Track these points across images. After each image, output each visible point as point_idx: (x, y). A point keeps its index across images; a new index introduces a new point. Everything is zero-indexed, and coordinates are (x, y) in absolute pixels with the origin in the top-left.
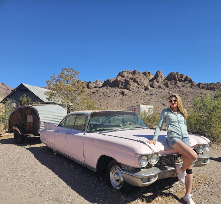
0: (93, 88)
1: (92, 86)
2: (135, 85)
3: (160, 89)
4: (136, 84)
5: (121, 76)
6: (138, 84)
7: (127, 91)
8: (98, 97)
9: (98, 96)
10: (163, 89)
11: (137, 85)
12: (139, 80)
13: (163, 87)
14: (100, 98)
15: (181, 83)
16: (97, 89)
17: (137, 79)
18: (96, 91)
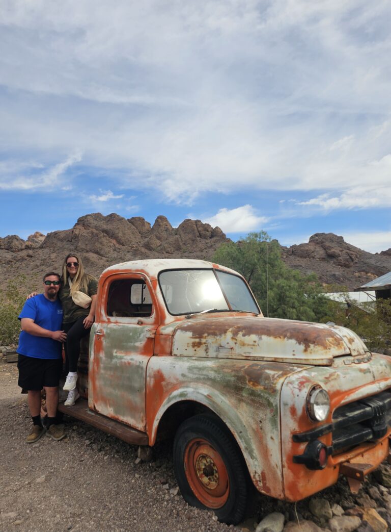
0: (22, 250)
1: (20, 246)
2: (112, 244)
3: (163, 253)
4: (114, 242)
5: (84, 225)
6: (119, 242)
7: (95, 256)
8: (32, 270)
9: (30, 267)
10: (169, 253)
11: (117, 245)
12: (120, 234)
13: (169, 249)
14: (35, 271)
15: (204, 241)
16: (31, 252)
17: (117, 231)
18: (28, 256)
